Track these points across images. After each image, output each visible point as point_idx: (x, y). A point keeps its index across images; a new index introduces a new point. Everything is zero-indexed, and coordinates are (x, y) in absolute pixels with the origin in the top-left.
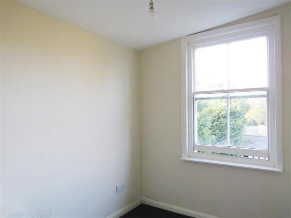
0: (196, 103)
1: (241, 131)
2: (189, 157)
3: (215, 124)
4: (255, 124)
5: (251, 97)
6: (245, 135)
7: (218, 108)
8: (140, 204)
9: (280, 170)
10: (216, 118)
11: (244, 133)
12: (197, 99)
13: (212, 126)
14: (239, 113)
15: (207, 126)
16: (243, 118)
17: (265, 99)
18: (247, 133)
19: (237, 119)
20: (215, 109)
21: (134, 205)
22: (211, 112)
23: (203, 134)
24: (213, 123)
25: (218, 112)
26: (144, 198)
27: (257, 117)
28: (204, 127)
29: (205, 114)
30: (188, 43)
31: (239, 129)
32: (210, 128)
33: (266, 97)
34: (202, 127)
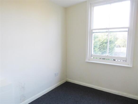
0: (93, 34)
1: (113, 50)
2: (89, 60)
3: (101, 46)
4: (120, 47)
5: (120, 31)
6: (114, 52)
7: (103, 39)
8: (66, 81)
9: (131, 66)
10: (101, 44)
11: (114, 51)
12: (94, 33)
13: (100, 47)
14: (113, 41)
15: (97, 47)
16: (114, 44)
17: (127, 33)
18: (115, 51)
19: (112, 44)
20: (101, 39)
21: (63, 82)
22: (99, 40)
23: (95, 51)
24: (100, 46)
25: (102, 41)
26: (67, 79)
27: (121, 43)
28: (96, 47)
29: (96, 41)
30: (90, 4)
31: (112, 49)
32: (98, 48)
33: (127, 32)
34: (95, 47)
